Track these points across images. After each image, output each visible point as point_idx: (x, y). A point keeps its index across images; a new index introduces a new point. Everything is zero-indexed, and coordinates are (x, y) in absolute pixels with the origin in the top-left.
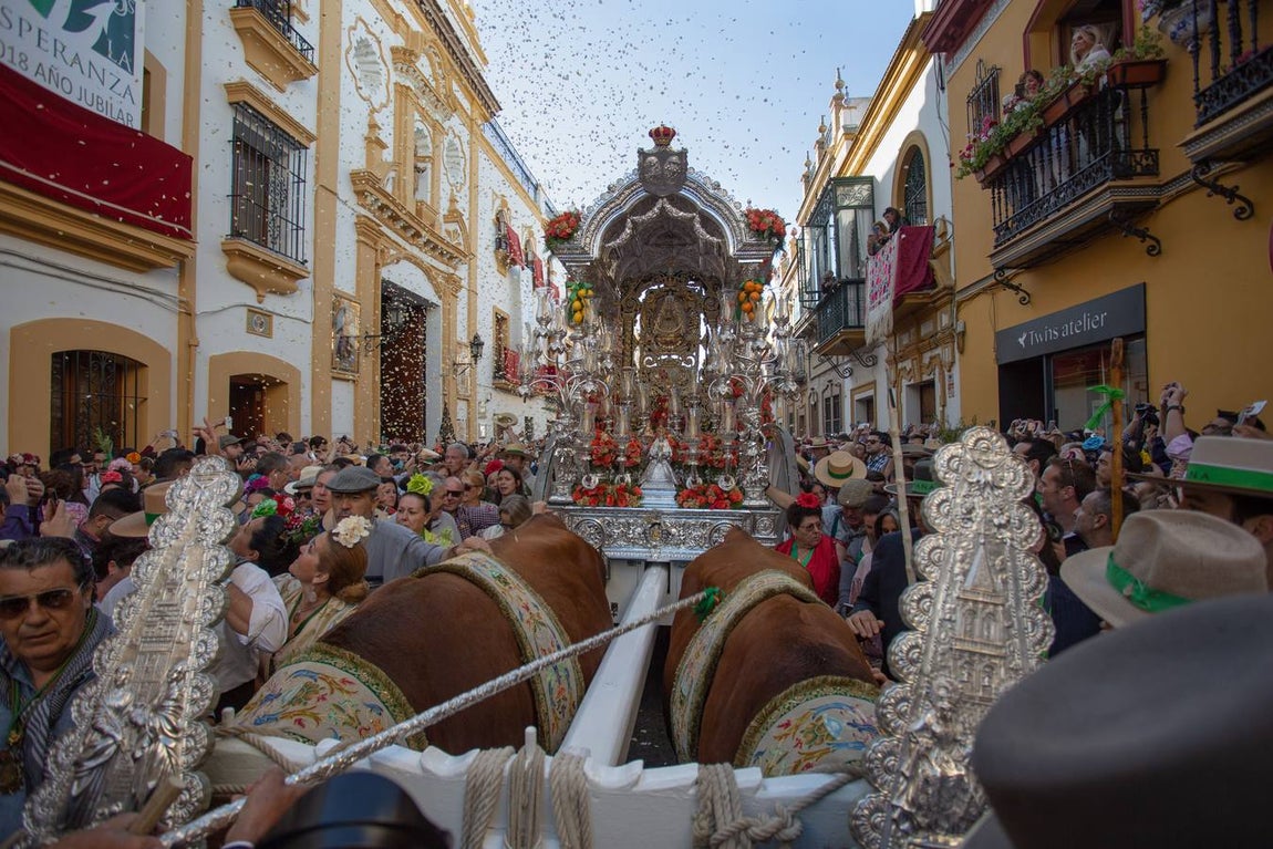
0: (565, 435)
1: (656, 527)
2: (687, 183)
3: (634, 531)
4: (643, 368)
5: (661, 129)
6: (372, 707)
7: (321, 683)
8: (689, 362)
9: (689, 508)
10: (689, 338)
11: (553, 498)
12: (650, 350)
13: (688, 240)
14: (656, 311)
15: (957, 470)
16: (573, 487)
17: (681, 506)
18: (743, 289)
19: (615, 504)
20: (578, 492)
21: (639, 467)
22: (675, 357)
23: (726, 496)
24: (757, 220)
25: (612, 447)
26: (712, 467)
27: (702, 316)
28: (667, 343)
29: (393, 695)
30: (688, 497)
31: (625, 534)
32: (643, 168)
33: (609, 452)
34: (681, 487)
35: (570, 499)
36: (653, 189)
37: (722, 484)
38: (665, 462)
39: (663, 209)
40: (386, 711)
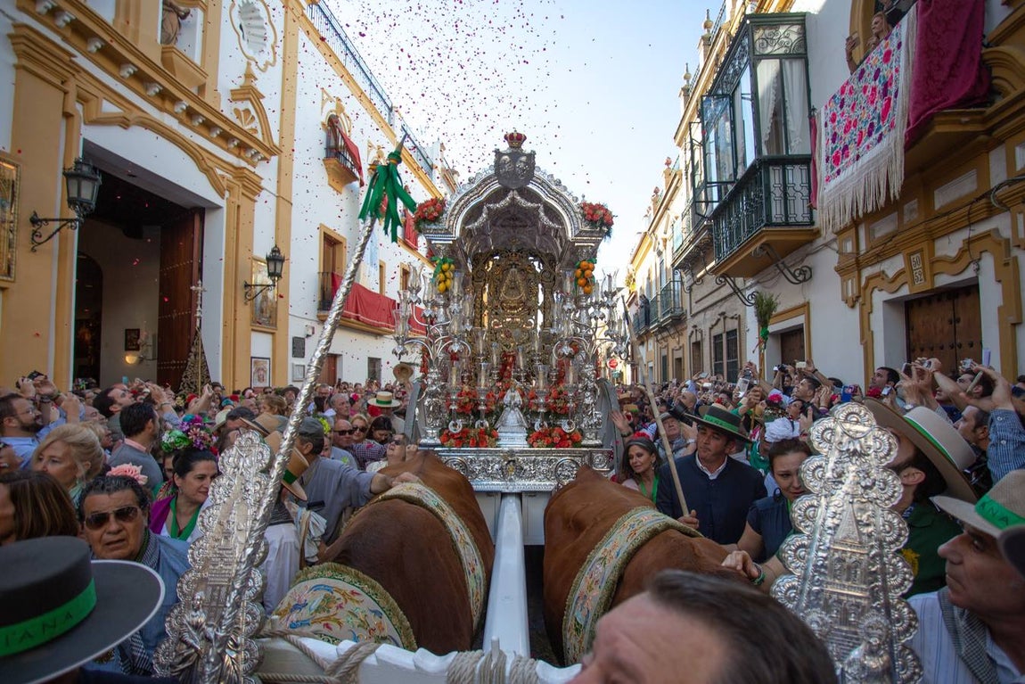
0: (434, 388)
1: (511, 463)
2: (534, 179)
3: (492, 468)
4: (491, 329)
5: (515, 135)
6: (375, 612)
7: (337, 595)
8: (530, 324)
9: (538, 447)
10: (529, 304)
11: (423, 441)
12: (496, 314)
13: (529, 223)
14: (501, 281)
15: (830, 441)
16: (440, 431)
17: (532, 446)
18: (579, 267)
19: (477, 446)
20: (444, 434)
21: (496, 413)
22: (518, 320)
23: (568, 437)
24: (591, 212)
25: (471, 397)
26: (556, 413)
27: (540, 286)
28: (511, 308)
29: (388, 602)
30: (537, 438)
31: (484, 470)
32: (498, 165)
33: (470, 401)
34: (530, 429)
35: (439, 441)
36: (506, 182)
37: (566, 428)
38: (517, 409)
39: (513, 199)
40: (384, 615)
